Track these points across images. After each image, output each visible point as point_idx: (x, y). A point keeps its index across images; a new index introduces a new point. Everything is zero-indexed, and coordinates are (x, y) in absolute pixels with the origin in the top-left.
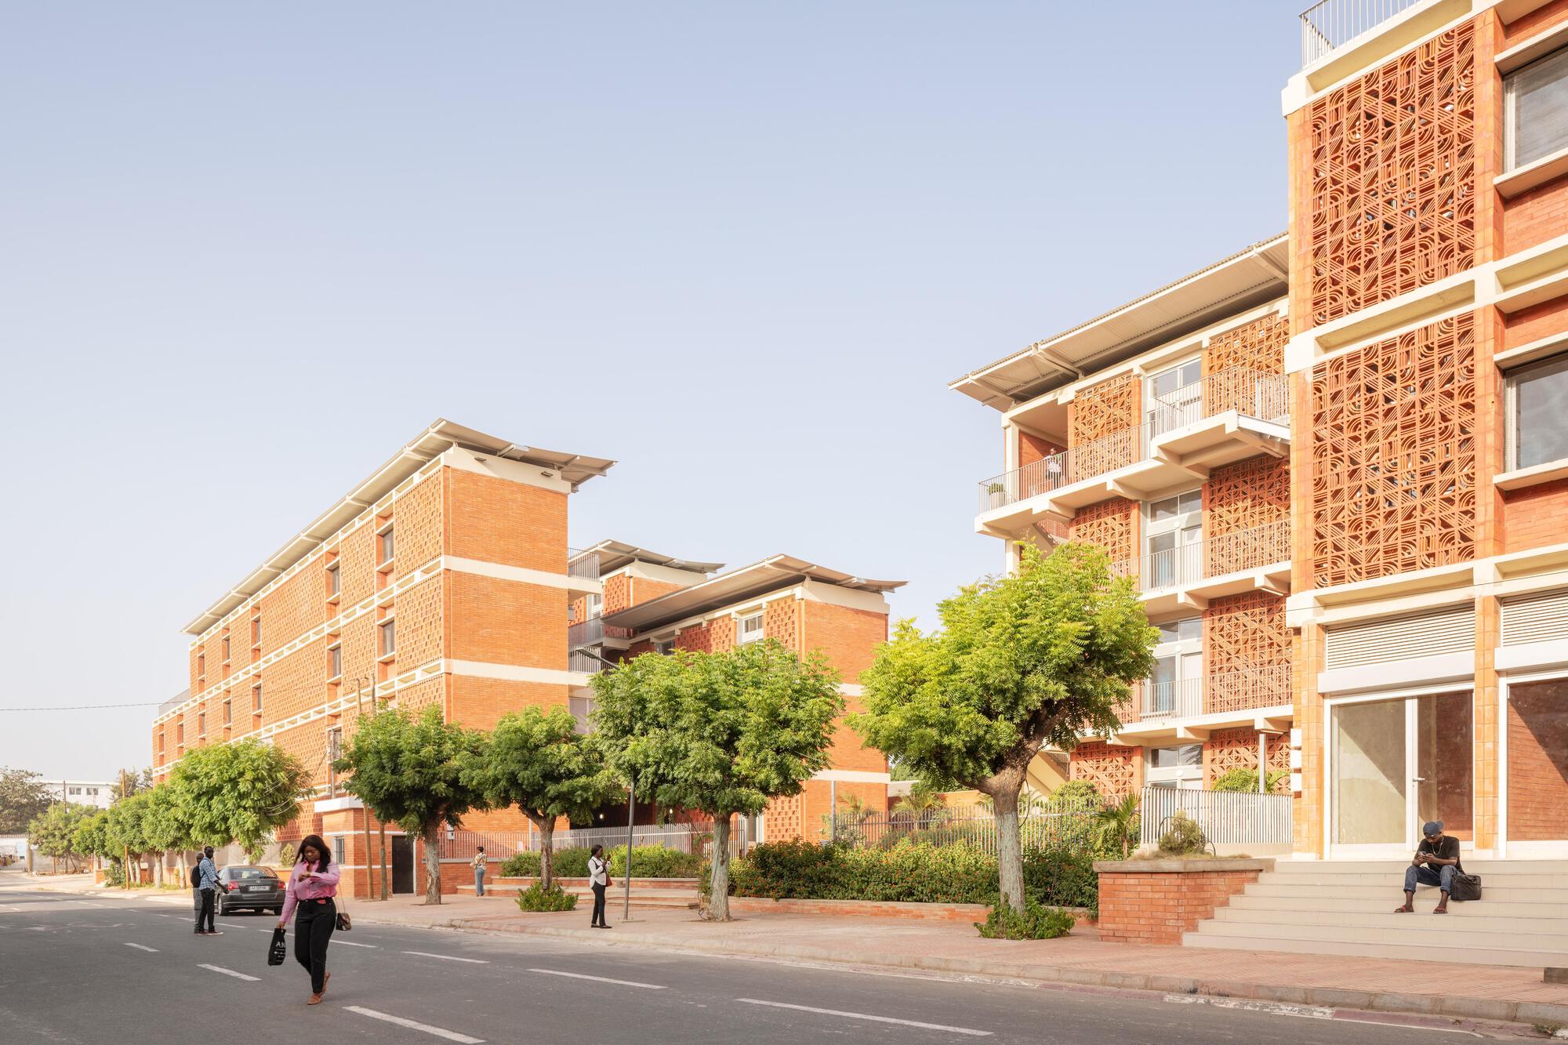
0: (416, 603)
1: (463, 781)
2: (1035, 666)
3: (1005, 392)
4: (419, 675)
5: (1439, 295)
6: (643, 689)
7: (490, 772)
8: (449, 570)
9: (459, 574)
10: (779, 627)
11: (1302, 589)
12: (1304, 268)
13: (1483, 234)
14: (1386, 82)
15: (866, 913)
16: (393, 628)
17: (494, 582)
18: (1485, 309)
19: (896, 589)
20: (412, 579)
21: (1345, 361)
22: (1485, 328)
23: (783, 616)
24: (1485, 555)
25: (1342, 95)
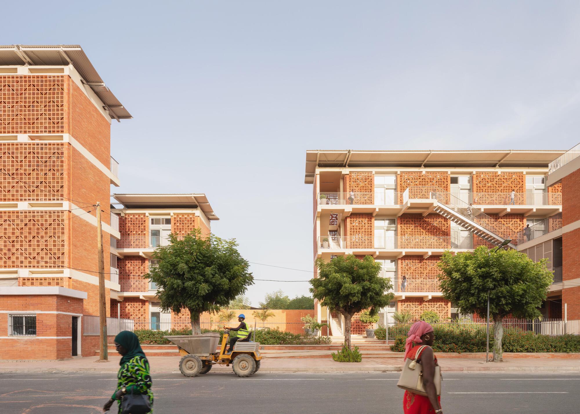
4: (25, 206)
8: (70, 144)
9: (74, 149)
15: (511, 357)
17: (87, 161)
20: (13, 138)
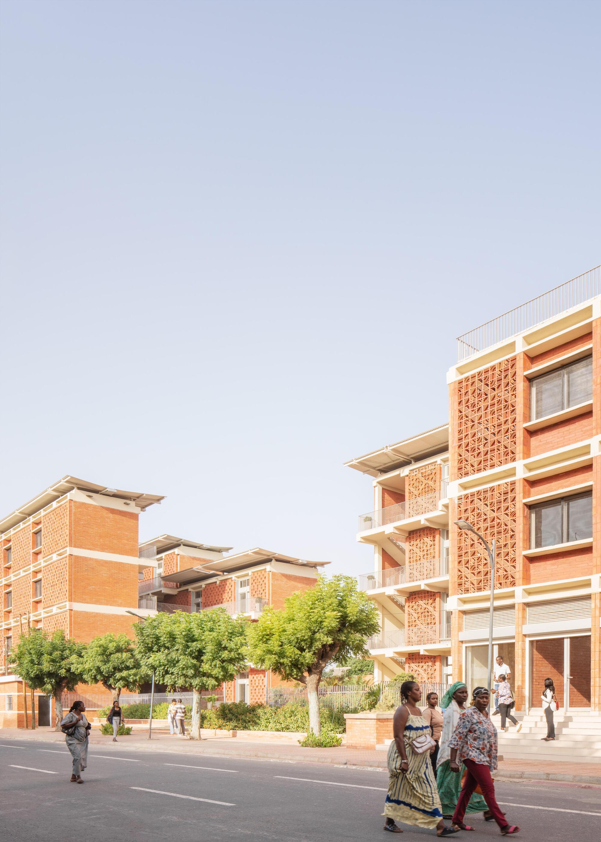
0: (54, 571)
1: (73, 670)
2: (319, 630)
3: (374, 468)
4: (55, 610)
5: (504, 471)
6: (157, 631)
7: (87, 666)
8: (72, 555)
9: (77, 557)
10: (258, 586)
11: (454, 594)
12: (454, 453)
13: (519, 448)
14: (485, 376)
16: (41, 584)
17: (97, 561)
18: (520, 480)
19: (325, 566)
20: (51, 558)
21: (469, 496)
22: (519, 488)
23: (260, 580)
24: (519, 585)
25: (469, 379)
